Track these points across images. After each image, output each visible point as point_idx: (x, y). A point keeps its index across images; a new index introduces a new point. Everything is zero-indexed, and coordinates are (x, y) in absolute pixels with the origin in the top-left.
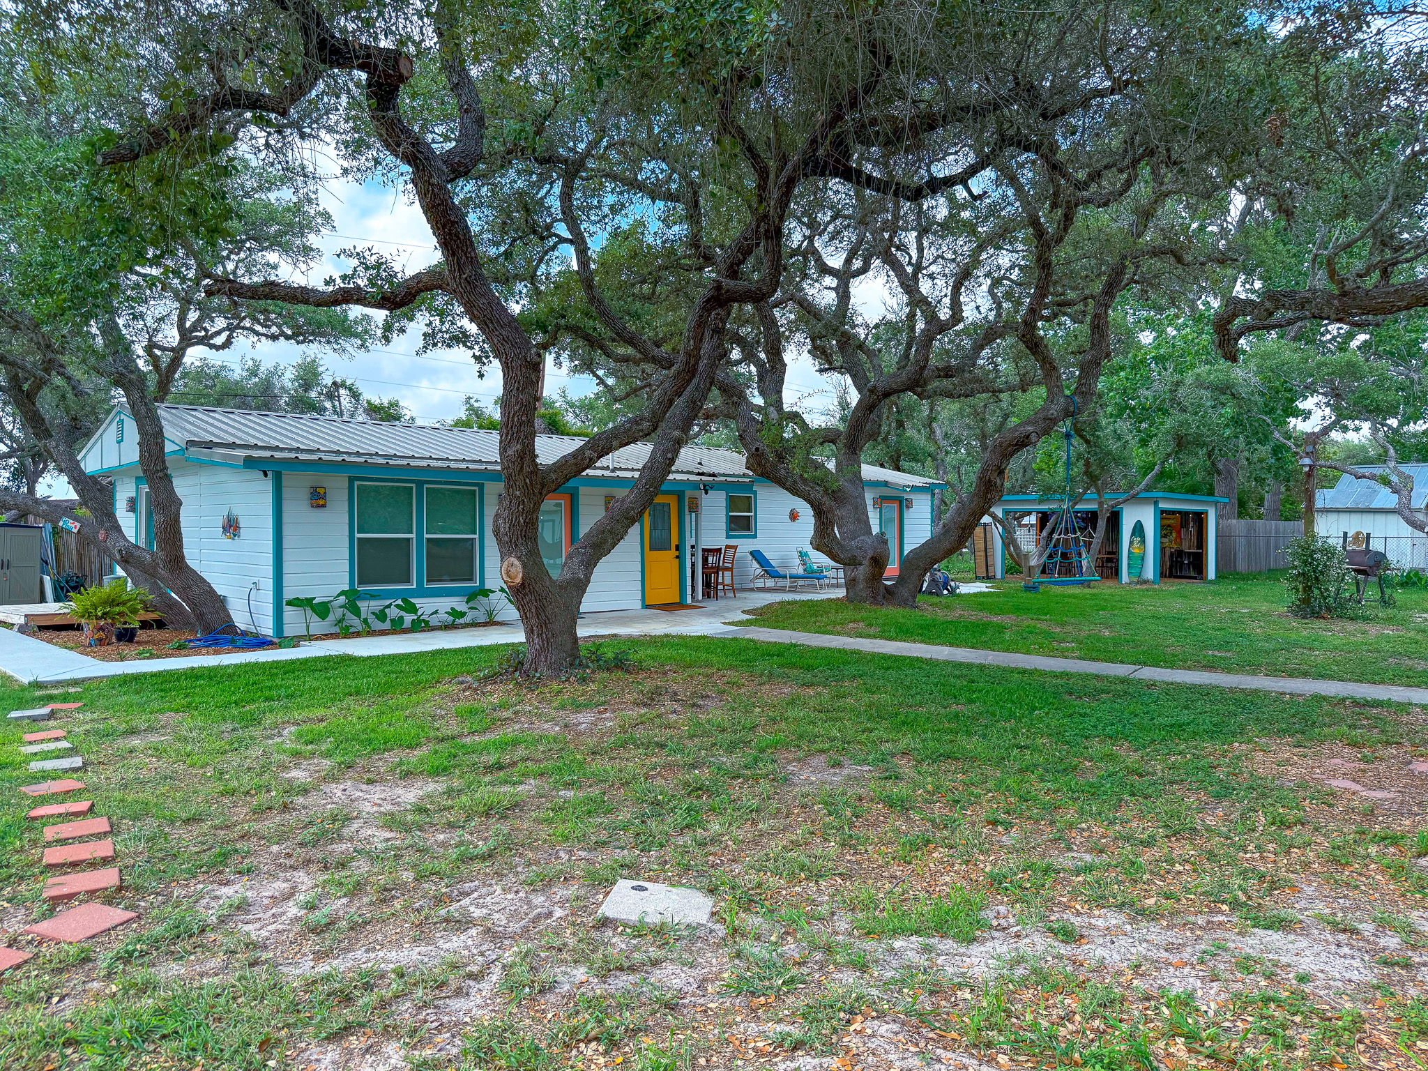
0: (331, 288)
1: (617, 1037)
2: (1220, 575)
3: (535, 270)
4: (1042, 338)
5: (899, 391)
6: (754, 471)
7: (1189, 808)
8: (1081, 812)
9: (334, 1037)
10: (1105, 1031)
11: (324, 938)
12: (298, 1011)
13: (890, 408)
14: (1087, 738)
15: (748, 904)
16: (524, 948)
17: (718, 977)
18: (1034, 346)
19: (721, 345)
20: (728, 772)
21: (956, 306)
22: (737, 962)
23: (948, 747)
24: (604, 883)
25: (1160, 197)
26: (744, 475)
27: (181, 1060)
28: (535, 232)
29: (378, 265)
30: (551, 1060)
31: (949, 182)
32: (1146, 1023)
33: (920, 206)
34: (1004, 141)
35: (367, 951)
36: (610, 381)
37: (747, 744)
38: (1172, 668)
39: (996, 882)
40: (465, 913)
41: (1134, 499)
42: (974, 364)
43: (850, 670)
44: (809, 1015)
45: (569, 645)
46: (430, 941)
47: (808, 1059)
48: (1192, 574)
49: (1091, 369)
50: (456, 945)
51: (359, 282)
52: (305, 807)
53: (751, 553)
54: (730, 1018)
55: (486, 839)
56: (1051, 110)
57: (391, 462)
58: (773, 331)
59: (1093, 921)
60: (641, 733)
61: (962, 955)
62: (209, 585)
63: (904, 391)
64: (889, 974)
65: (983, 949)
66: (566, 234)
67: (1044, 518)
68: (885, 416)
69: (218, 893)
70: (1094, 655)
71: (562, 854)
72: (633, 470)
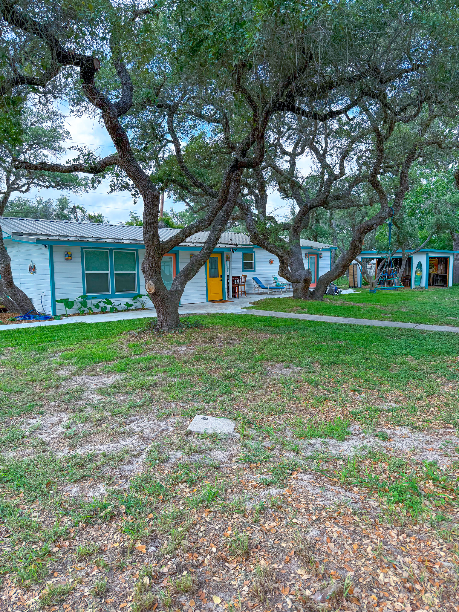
0: (69, 165)
1: (194, 481)
2: (454, 284)
3: (157, 155)
4: (379, 182)
5: (316, 207)
6: (253, 243)
7: (438, 384)
8: (391, 386)
9: (77, 481)
10: (399, 477)
11: (73, 440)
12: (63, 471)
13: (313, 214)
14: (395, 355)
15: (250, 424)
16: (156, 444)
17: (237, 455)
18: (375, 185)
19: (238, 187)
20: (242, 371)
21: (342, 168)
22: (245, 449)
23: (335, 359)
24: (190, 416)
25: (432, 118)
26: (250, 245)
27: (14, 491)
28: (157, 138)
29: (89, 154)
30: (167, 491)
31: (338, 112)
32: (416, 474)
33: (326, 124)
34: (363, 93)
35: (91, 446)
36: (192, 204)
37: (250, 359)
38: (432, 325)
39: (354, 415)
40: (132, 429)
41: (418, 252)
42: (350, 194)
43: (295, 327)
44: (275, 471)
45: (175, 318)
46: (117, 441)
47: (274, 489)
48: (442, 284)
49: (400, 195)
50: (128, 443)
51: (81, 162)
52: (65, 386)
53: (253, 278)
54: (241, 472)
55: (141, 399)
56: (384, 80)
57: (99, 241)
58: (262, 180)
59: (395, 432)
60: (205, 355)
61: (340, 446)
62: (24, 294)
63: (320, 206)
64: (308, 454)
65: (348, 443)
66: (170, 139)
67: (379, 261)
68: (311, 218)
69: (30, 422)
70: (399, 319)
71: (173, 404)
72: (202, 243)
